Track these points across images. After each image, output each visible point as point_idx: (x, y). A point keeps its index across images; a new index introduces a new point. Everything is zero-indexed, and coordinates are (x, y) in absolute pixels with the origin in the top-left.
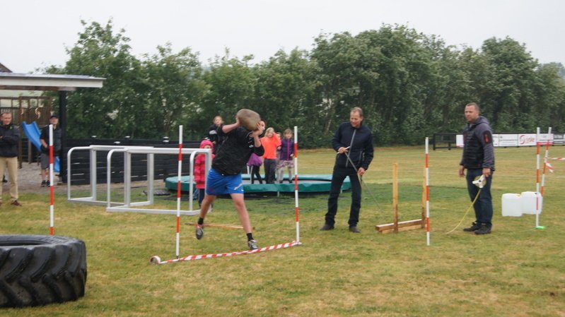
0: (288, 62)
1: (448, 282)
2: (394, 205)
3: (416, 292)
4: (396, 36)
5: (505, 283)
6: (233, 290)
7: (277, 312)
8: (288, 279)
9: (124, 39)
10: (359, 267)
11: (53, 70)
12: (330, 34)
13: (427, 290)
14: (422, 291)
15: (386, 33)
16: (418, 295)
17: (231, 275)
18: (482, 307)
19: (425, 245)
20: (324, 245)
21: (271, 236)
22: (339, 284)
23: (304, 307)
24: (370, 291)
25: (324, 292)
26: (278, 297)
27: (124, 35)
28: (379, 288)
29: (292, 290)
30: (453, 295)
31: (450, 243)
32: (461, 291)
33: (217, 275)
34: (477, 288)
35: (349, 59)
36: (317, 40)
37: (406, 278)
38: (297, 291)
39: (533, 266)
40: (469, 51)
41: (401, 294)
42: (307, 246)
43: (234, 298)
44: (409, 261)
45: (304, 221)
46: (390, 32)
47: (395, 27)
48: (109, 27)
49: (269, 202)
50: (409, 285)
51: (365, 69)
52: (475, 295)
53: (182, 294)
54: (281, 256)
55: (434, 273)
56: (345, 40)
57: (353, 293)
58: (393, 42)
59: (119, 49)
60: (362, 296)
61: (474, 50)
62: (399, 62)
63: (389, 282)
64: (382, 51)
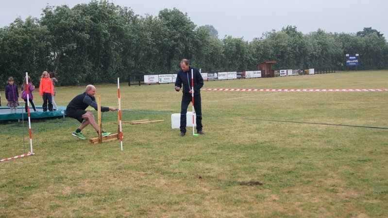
0: (24, 27)
1: (134, 173)
3: (112, 182)
4: (101, 8)
5: (170, 172)
7: (15, 201)
8: (24, 179)
10: (74, 167)
12: (54, 7)
13: (120, 180)
14: (116, 181)
15: (94, 6)
16: (113, 184)
18: (155, 189)
19: (120, 150)
20: (50, 154)
21: (13, 150)
22: (60, 180)
23: (35, 196)
24: (81, 183)
25: (49, 185)
26: (17, 191)
28: (87, 181)
29: (27, 186)
30: (137, 182)
31: (137, 148)
32: (142, 179)
34: (152, 176)
35: (69, 25)
36: (44, 11)
38: (30, 187)
39: (190, 160)
40: (150, 18)
41: (102, 183)
42: (38, 155)
44: (109, 161)
45: (37, 138)
46: (96, 5)
47: (99, 2)
49: (13, 126)
50: (108, 177)
51: (80, 32)
52: (151, 181)
54: (20, 163)
55: (125, 169)
56: (65, 11)
57: (69, 185)
58: (99, 13)
60: (75, 187)
61: (153, 18)
62: (103, 26)
63: (94, 176)
64: (91, 19)
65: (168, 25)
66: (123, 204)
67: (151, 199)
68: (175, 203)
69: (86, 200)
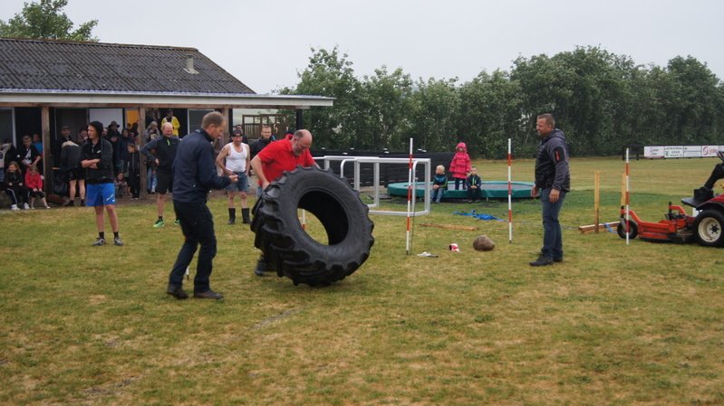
0: (491, 82)
1: (649, 276)
2: (596, 209)
3: (621, 285)
4: (588, 57)
5: (701, 278)
6: (459, 280)
7: (500, 299)
8: (506, 272)
9: (347, 63)
11: (286, 91)
13: (631, 283)
14: (626, 284)
15: (580, 53)
16: (624, 287)
17: (454, 268)
18: (683, 299)
23: (523, 295)
24: (580, 283)
25: (539, 283)
26: (499, 287)
27: (347, 59)
28: (587, 281)
29: (510, 281)
30: (655, 288)
32: (661, 284)
33: (443, 267)
34: (676, 282)
35: (547, 79)
36: (515, 62)
37: (611, 273)
38: (515, 282)
40: (656, 70)
41: (608, 286)
43: (461, 287)
44: (611, 257)
45: (514, 222)
46: (584, 54)
47: (588, 48)
48: (335, 53)
49: (481, 206)
50: (614, 278)
51: (561, 88)
52: (675, 288)
53: (416, 282)
55: (636, 269)
56: (543, 62)
57: (565, 284)
58: (587, 63)
59: (343, 72)
60: (573, 287)
61: (661, 69)
62: (591, 80)
63: (595, 276)
64: (576, 71)
65: (681, 79)
66: (641, 314)
67: (679, 312)
68: (715, 320)
69: (589, 306)
